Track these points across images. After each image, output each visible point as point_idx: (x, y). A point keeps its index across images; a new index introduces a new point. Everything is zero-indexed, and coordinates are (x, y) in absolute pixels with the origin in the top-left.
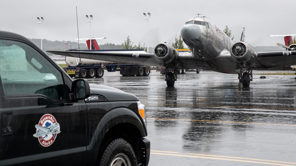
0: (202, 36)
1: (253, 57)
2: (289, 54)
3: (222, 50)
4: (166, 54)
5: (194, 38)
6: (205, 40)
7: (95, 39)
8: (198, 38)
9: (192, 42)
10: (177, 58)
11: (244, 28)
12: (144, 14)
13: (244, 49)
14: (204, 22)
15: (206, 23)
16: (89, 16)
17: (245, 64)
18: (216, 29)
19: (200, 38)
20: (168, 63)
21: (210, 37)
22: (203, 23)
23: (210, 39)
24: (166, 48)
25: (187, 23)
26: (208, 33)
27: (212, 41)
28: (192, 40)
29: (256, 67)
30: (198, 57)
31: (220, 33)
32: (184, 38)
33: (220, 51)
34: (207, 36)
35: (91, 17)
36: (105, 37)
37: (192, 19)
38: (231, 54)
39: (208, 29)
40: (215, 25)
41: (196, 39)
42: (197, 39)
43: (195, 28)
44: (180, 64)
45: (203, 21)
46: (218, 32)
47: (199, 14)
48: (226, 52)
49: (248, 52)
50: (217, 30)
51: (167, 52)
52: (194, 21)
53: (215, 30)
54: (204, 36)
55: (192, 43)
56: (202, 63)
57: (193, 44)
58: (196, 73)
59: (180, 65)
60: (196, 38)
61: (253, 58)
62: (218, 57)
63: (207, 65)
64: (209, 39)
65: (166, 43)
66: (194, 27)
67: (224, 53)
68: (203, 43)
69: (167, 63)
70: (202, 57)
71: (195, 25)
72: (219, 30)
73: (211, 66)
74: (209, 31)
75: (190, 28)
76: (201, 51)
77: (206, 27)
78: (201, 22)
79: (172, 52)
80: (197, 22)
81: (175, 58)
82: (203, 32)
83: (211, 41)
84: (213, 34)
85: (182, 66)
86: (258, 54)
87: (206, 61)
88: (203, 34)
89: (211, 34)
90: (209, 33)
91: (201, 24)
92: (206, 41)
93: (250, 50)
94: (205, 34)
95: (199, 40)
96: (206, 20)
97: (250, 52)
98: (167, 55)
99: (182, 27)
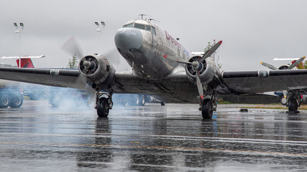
0: (145, 46)
1: (217, 76)
2: (267, 74)
3: (175, 67)
4: (95, 70)
5: (133, 47)
6: (149, 51)
7: (29, 57)
8: (138, 47)
9: (130, 52)
10: (112, 76)
11: (214, 40)
12: (96, 23)
13: (204, 66)
14: (149, 26)
15: (151, 27)
16: (18, 24)
17: (205, 86)
18: (167, 36)
19: (141, 48)
20: (99, 83)
21: (157, 47)
22: (148, 28)
23: (158, 51)
24: (97, 62)
25: (125, 26)
26: (154, 41)
27: (160, 53)
28: (130, 51)
29: (223, 92)
30: (141, 76)
31: (173, 42)
32: (119, 47)
33: (172, 68)
34: (152, 46)
35: (21, 25)
36: (43, 56)
37: (132, 21)
38: (187, 73)
39: (154, 36)
40: (166, 32)
41: (136, 49)
42: (138, 49)
43: (135, 34)
44: (119, 85)
45: (147, 24)
46: (170, 40)
47: (142, 15)
48: (180, 70)
49: (209, 69)
50: (167, 38)
51: (97, 68)
52: (134, 24)
53: (165, 38)
54: (148, 45)
55: (130, 54)
56: (147, 85)
57: (132, 57)
58: (160, 104)
59: (119, 87)
60: (135, 47)
61: (217, 79)
62: (169, 76)
63: (156, 88)
64: (155, 50)
65: (97, 54)
66: (132, 31)
67: (179, 71)
68: (147, 55)
69: (97, 82)
70: (147, 76)
71: (135, 29)
72: (172, 39)
73: (161, 89)
74: (155, 38)
75: (128, 34)
76: (144, 66)
77: (150, 32)
78: (143, 25)
79: (105, 68)
80: (138, 26)
81: (109, 77)
82: (147, 40)
83: (158, 53)
84: (161, 44)
85: (121, 88)
86: (224, 73)
87: (154, 82)
88: (146, 42)
89: (159, 43)
90: (156, 42)
91: (144, 29)
92: (151, 53)
93: (213, 67)
94: (150, 42)
95: (140, 51)
96: (152, 23)
97: (213, 70)
98: (97, 71)
99: (116, 32)
